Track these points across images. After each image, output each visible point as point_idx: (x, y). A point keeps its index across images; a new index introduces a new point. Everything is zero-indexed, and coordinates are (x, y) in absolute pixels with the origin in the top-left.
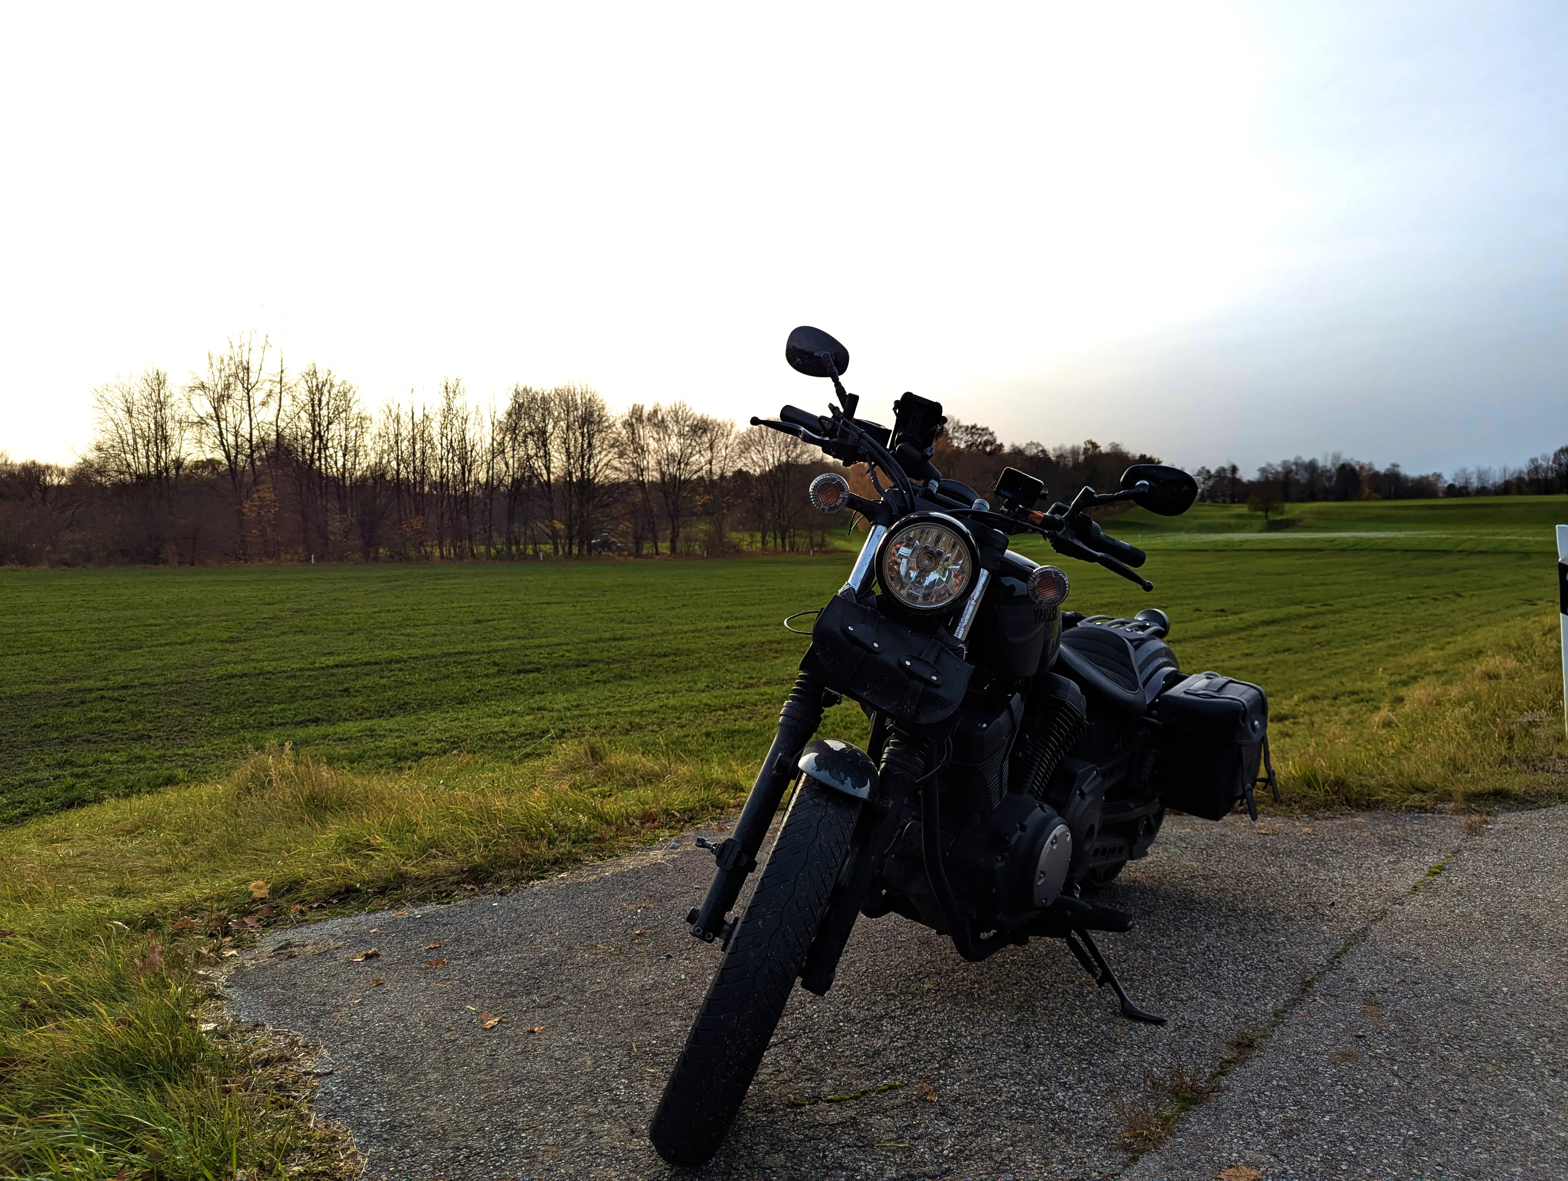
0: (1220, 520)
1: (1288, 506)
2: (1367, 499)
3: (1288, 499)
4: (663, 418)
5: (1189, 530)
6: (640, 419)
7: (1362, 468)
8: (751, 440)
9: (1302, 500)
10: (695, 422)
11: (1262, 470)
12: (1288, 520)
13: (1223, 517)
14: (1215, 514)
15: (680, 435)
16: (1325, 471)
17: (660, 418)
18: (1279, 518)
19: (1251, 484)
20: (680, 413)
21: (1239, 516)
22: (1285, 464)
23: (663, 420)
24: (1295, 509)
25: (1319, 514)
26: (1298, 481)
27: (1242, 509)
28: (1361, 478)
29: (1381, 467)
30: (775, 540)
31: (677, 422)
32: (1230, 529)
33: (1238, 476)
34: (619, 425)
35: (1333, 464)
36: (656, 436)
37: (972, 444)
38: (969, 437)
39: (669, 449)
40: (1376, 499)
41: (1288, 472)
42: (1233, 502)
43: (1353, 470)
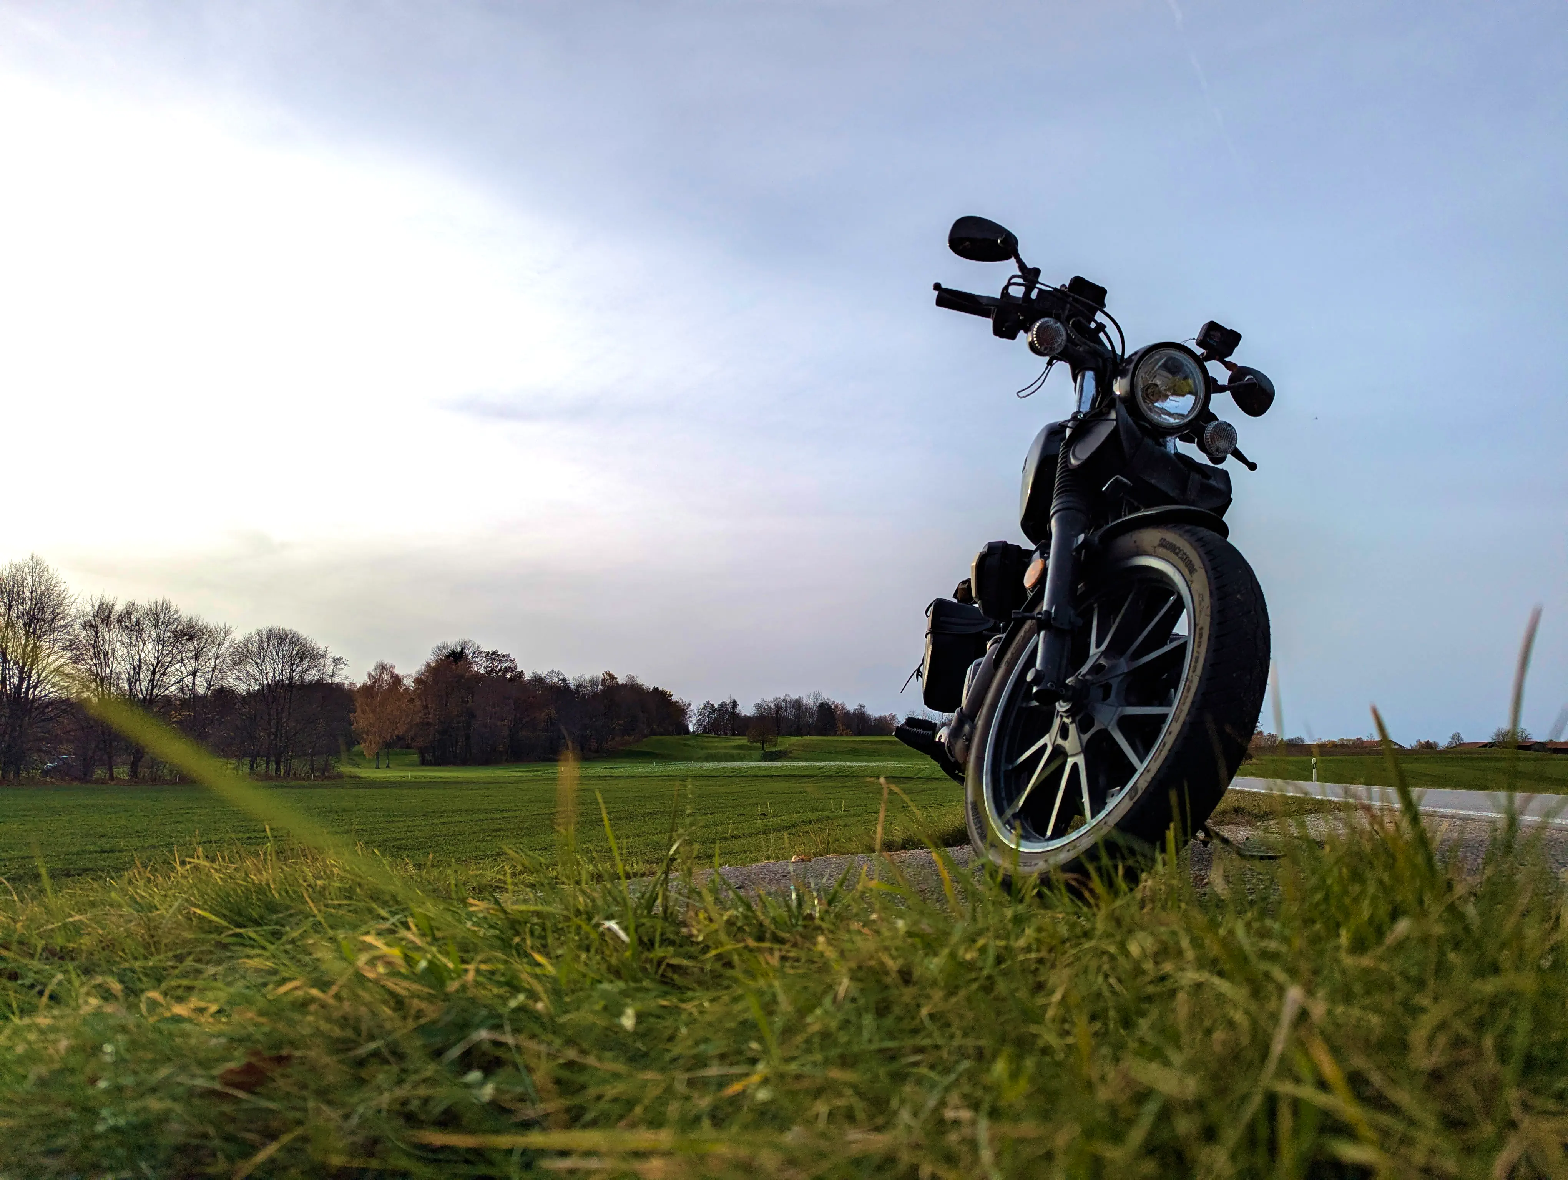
0: (724, 751)
1: (780, 739)
2: (841, 735)
3: (779, 733)
4: (138, 621)
5: (698, 760)
6: (106, 621)
7: (836, 707)
8: (248, 651)
9: (790, 734)
10: (180, 627)
11: (758, 706)
12: (780, 751)
13: (725, 747)
14: (719, 745)
15: (159, 640)
16: (808, 709)
17: (134, 620)
18: (773, 749)
19: (747, 718)
20: (161, 616)
21: (740, 747)
22: (776, 701)
23: (138, 623)
24: (786, 742)
25: (806, 746)
26: (787, 717)
27: (743, 741)
28: (836, 716)
29: (851, 707)
30: (268, 763)
31: (156, 626)
32: (732, 758)
33: (737, 711)
34: (77, 626)
35: (815, 704)
36: (126, 640)
37: (492, 670)
38: (489, 663)
39: (143, 655)
40: (847, 735)
41: (779, 708)
42: (734, 735)
43: (830, 708)
